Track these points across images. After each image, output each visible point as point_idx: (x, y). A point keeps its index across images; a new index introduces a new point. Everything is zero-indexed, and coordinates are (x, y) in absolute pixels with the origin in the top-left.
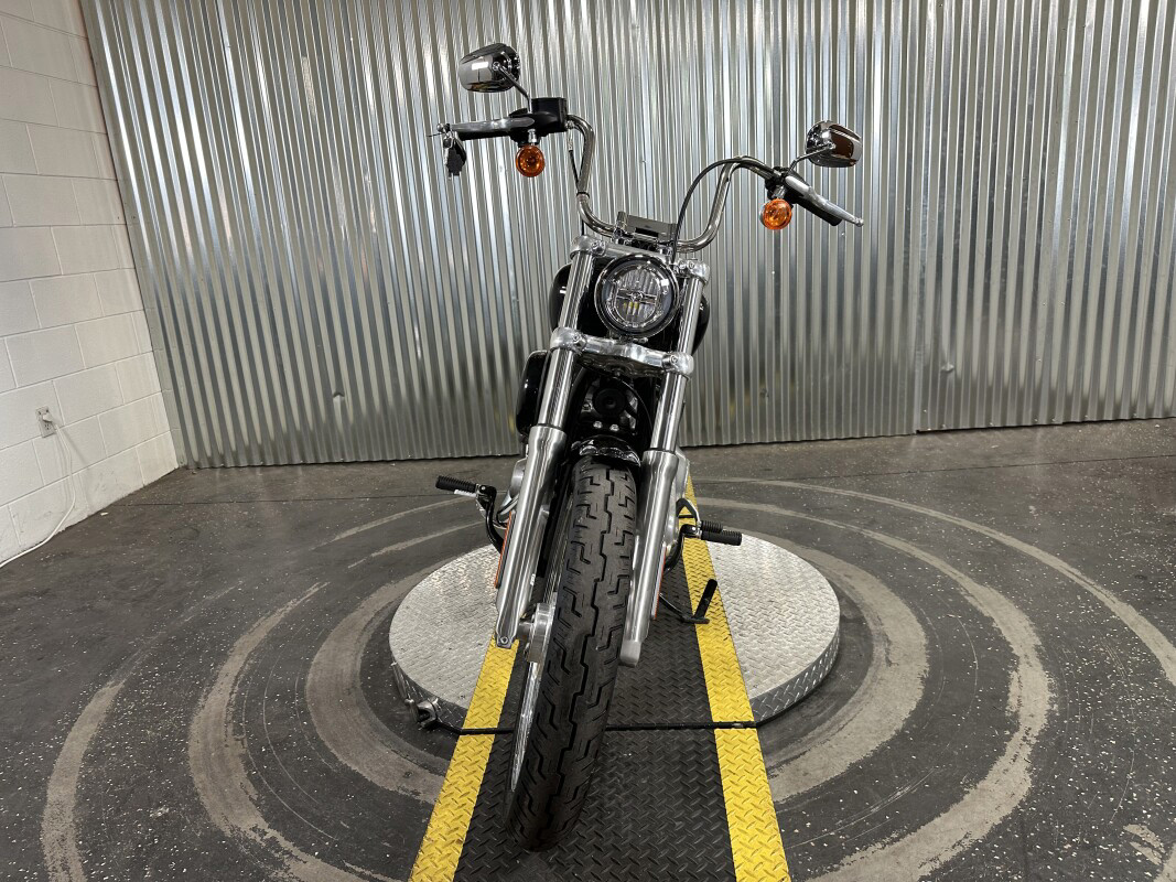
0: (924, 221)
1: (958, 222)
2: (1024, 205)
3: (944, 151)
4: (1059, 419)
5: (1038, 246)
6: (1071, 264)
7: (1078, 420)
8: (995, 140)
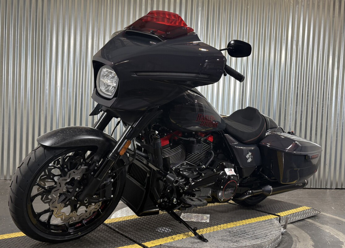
0: (290, 113)
1: (301, 115)
2: (322, 112)
3: (297, 91)
4: (334, 187)
5: (327, 126)
6: (337, 133)
7: (340, 188)
8: (313, 90)
